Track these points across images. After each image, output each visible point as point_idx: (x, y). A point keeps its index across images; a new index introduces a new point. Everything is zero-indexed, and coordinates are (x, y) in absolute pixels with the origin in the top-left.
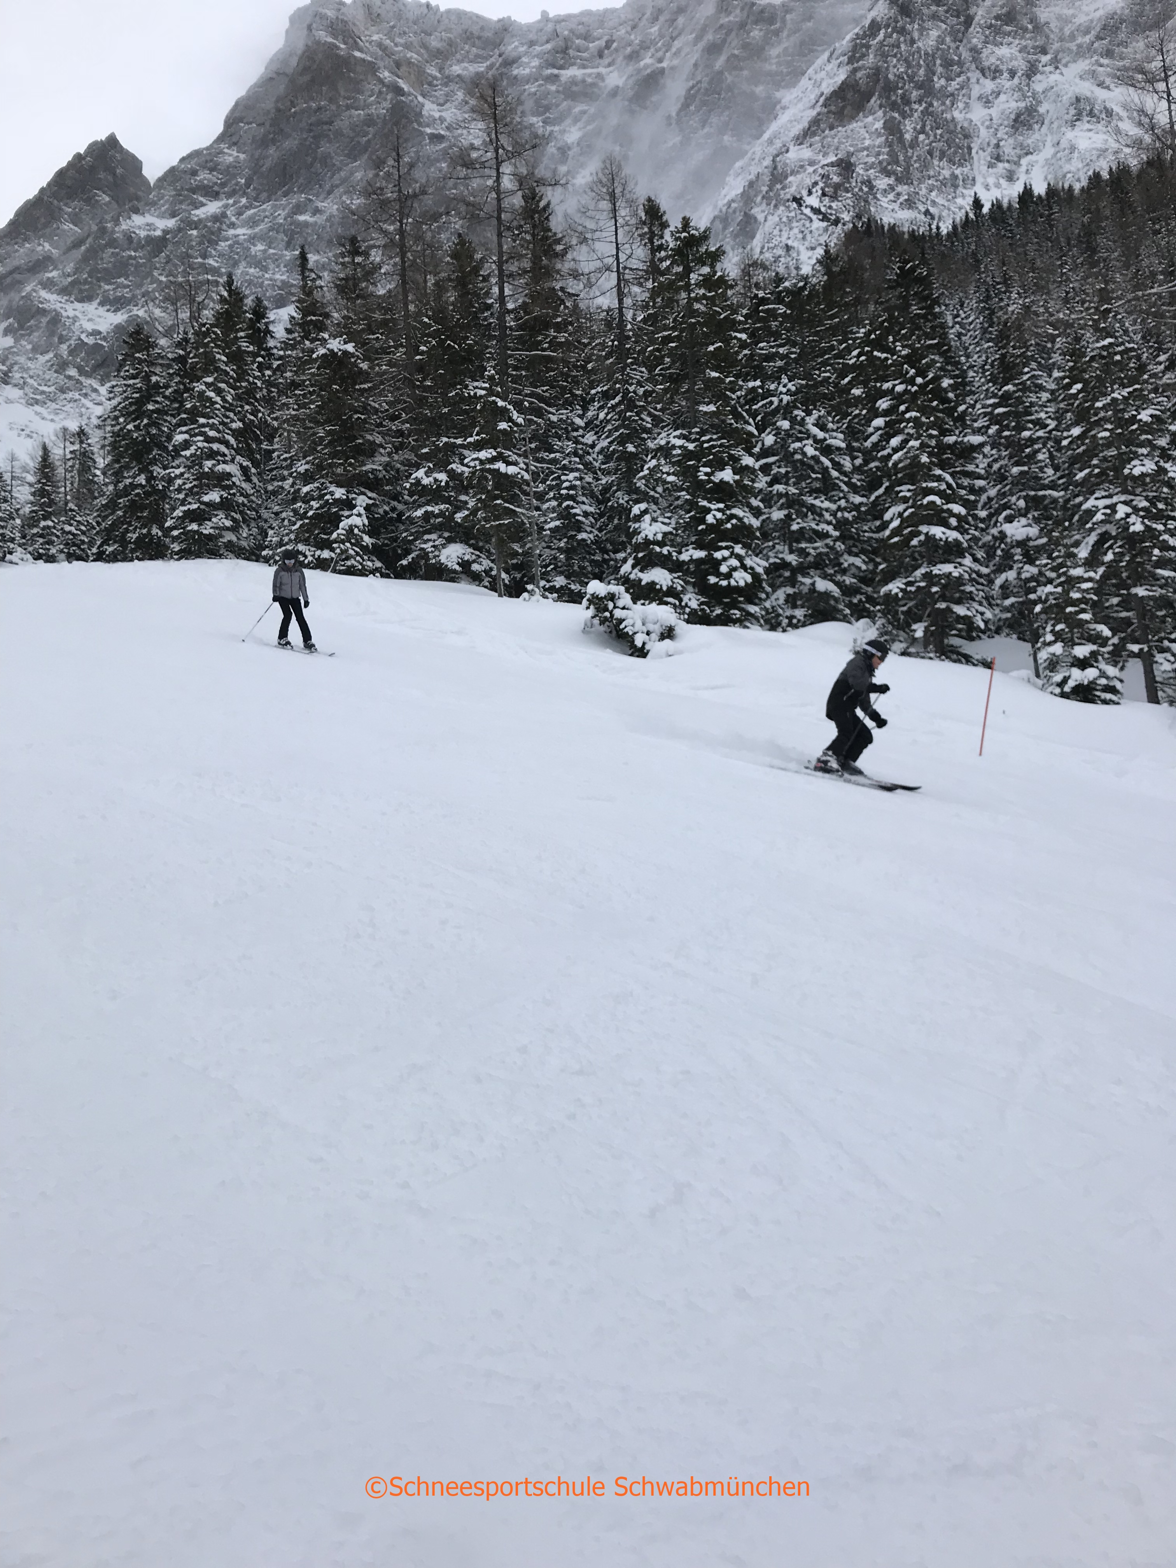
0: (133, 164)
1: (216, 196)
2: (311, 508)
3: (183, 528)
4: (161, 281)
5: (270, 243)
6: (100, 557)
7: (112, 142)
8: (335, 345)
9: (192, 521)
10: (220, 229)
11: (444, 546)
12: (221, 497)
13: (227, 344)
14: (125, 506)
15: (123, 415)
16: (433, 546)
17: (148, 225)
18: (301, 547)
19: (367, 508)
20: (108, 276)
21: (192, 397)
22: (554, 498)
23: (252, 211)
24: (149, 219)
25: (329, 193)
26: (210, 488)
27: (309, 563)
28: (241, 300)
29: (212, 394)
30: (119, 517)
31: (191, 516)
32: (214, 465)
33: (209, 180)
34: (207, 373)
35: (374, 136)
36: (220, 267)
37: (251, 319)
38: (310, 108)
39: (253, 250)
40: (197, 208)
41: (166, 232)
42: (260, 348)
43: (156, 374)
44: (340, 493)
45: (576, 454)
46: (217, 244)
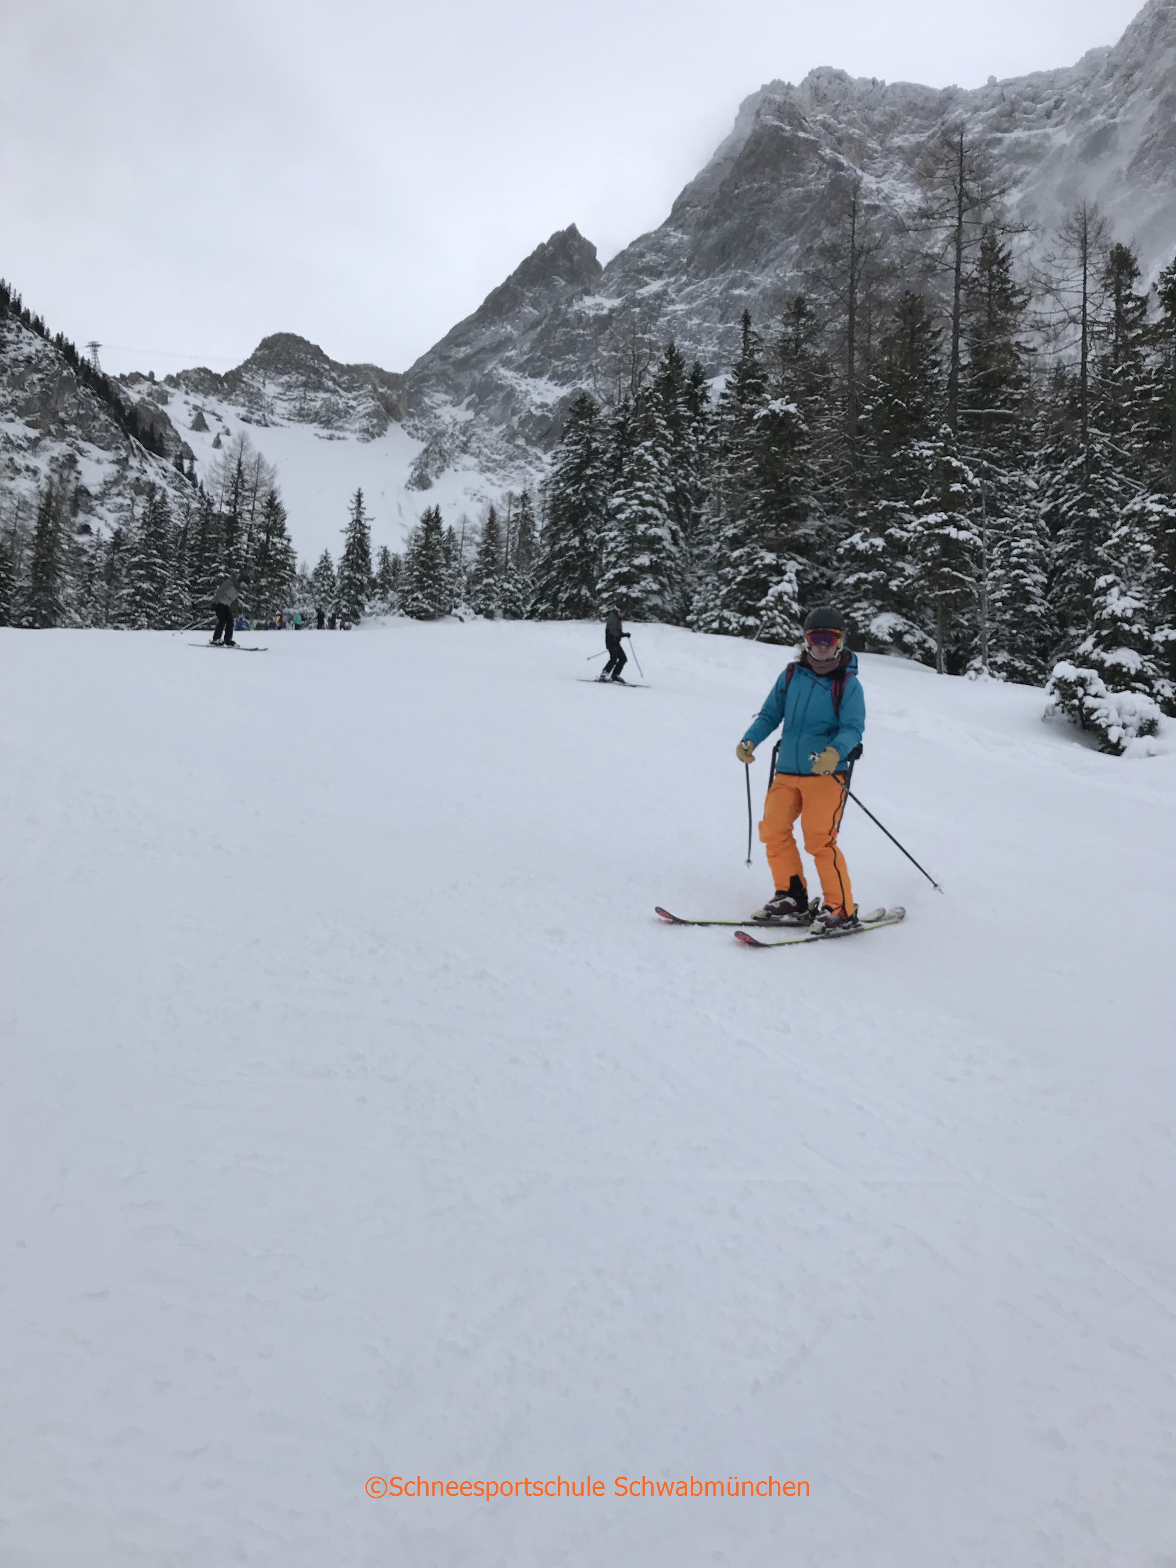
0: (589, 250)
1: (658, 275)
2: (739, 573)
3: (613, 591)
4: (604, 357)
5: (706, 317)
6: (532, 615)
7: (572, 231)
8: (777, 405)
9: (621, 584)
10: (660, 306)
11: (875, 615)
12: (651, 561)
13: (666, 408)
14: (559, 567)
15: (563, 480)
16: (864, 615)
17: (597, 305)
18: (726, 613)
19: (798, 573)
20: (559, 353)
21: (631, 461)
22: (1001, 567)
23: (692, 288)
24: (598, 299)
25: (765, 267)
26: (641, 550)
27: (733, 629)
28: (681, 367)
29: (650, 458)
30: (553, 578)
31: (622, 579)
32: (647, 529)
33: (654, 261)
34: (645, 437)
35: (811, 211)
36: (657, 341)
37: (689, 385)
38: (751, 188)
39: (689, 324)
40: (641, 287)
41: (612, 310)
42: (696, 414)
43: (595, 440)
44: (770, 558)
45: (1027, 520)
46: (657, 320)
